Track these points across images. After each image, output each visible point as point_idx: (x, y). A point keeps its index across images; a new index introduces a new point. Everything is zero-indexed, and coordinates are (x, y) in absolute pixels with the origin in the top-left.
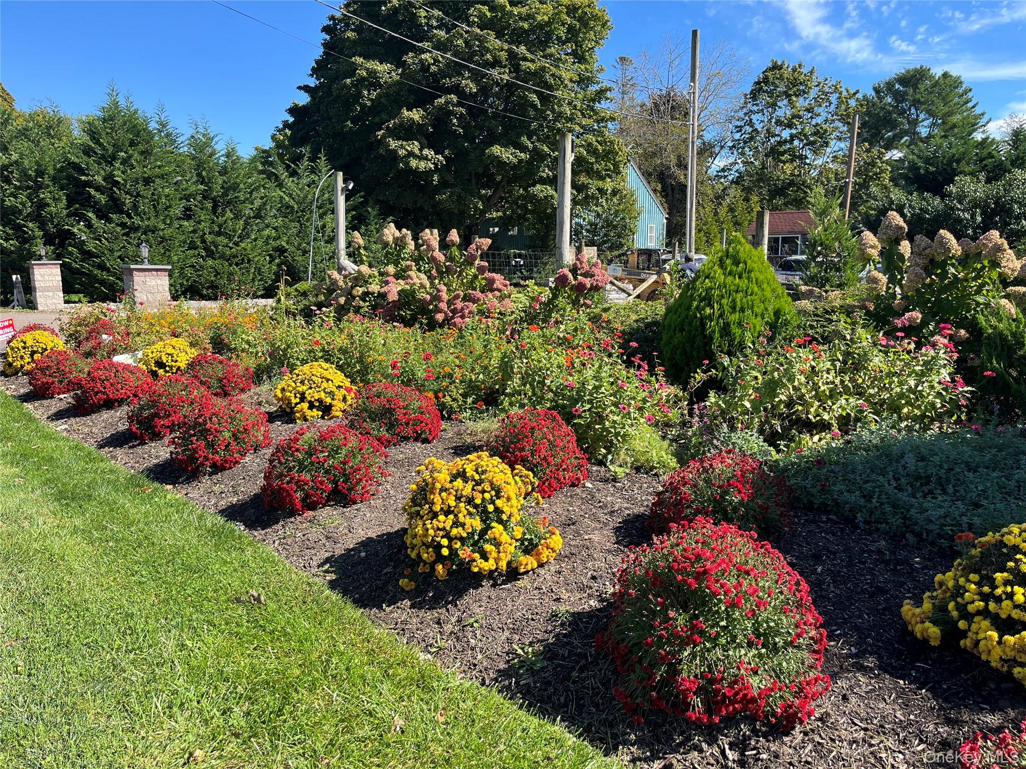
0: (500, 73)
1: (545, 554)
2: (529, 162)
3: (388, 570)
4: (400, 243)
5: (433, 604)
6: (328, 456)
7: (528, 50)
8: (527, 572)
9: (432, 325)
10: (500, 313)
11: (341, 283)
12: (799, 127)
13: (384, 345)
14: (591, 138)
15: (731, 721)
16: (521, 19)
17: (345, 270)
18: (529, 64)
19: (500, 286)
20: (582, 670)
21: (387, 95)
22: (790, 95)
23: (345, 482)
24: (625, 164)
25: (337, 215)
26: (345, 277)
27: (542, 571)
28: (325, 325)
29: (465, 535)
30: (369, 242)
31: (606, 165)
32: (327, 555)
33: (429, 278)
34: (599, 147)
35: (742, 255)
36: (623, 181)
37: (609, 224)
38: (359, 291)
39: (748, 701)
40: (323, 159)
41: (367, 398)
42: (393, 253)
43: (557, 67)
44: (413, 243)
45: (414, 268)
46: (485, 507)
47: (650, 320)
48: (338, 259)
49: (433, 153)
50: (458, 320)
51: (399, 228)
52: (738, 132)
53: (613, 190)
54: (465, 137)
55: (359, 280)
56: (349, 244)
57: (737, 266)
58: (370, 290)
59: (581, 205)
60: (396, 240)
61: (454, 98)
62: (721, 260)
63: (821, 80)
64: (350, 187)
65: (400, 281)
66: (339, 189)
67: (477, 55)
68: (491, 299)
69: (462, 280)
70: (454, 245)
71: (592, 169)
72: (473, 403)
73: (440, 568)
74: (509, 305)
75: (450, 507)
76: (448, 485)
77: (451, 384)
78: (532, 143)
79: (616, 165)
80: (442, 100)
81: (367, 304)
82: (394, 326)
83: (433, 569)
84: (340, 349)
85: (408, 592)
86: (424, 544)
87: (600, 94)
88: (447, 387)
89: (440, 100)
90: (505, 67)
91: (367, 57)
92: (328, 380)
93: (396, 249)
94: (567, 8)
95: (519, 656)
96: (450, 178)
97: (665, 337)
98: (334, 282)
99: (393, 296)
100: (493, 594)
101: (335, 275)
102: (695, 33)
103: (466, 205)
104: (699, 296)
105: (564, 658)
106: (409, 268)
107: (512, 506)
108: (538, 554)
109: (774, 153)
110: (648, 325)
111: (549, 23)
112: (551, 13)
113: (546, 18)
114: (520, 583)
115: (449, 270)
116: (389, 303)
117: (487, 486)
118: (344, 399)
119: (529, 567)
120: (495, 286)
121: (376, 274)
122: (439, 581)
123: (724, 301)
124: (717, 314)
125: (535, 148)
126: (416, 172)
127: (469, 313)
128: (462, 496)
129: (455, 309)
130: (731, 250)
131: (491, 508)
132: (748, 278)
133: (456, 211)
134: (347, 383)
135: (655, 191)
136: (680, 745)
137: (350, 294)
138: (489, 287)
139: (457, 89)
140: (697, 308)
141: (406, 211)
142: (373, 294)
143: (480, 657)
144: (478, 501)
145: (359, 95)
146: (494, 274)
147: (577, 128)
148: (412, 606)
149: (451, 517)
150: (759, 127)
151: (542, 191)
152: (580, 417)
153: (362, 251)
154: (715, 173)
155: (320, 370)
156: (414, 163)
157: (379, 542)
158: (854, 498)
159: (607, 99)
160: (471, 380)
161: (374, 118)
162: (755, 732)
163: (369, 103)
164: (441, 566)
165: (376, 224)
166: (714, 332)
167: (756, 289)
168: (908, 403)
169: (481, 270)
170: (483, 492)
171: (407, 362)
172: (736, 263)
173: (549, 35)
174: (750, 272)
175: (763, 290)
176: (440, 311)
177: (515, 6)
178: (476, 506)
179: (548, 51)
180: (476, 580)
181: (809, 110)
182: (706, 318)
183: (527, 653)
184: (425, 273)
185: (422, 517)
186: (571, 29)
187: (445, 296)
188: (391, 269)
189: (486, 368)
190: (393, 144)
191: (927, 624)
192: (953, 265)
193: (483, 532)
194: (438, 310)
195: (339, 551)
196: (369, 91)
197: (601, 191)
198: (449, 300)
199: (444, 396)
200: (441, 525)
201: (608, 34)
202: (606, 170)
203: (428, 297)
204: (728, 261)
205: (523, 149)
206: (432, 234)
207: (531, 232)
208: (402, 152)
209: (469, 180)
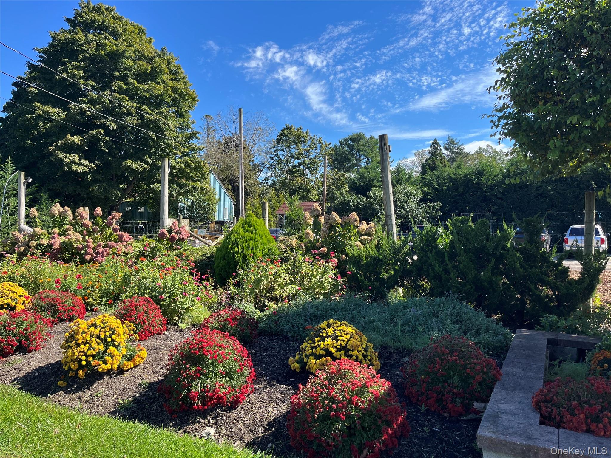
0: (131, 120)
1: (138, 360)
2: (150, 170)
3: (51, 379)
4: (63, 215)
5: (76, 391)
6: (16, 327)
7: (149, 108)
8: (128, 370)
9: (83, 261)
10: (124, 253)
11: (22, 239)
12: (302, 159)
13: (50, 273)
14: (187, 159)
15: (214, 409)
16: (144, 91)
17: (24, 231)
18: (149, 116)
19: (127, 239)
20: (151, 404)
21: (57, 126)
22: (297, 143)
23: (26, 340)
24: (208, 174)
25: (20, 197)
26: (24, 235)
27: (136, 369)
28: (10, 263)
29: (95, 353)
30: (41, 215)
31: (197, 174)
32: (15, 377)
33: (82, 235)
34: (192, 164)
35: (252, 222)
36: (207, 183)
37: (200, 207)
38: (33, 243)
39: (220, 398)
40: (10, 162)
41: (40, 299)
42: (59, 221)
43: (166, 118)
44: (72, 215)
45: (72, 229)
46: (107, 340)
47: (209, 255)
48: (19, 225)
49: (87, 162)
50: (99, 258)
51: (62, 206)
52: (271, 160)
53: (201, 188)
54: (109, 154)
55: (34, 236)
56: (27, 216)
57: (250, 227)
58: (41, 242)
59: (183, 196)
60: (60, 214)
61: (102, 131)
62: (243, 225)
63: (312, 136)
64: (30, 181)
65: (62, 237)
66: (22, 182)
67: (117, 108)
68: (121, 246)
69: (103, 236)
70: (98, 216)
71: (189, 176)
72: (106, 301)
73: (81, 372)
74: (130, 249)
75: (87, 341)
76: (86, 330)
77: (93, 291)
78: (152, 160)
79: (203, 175)
80: (94, 132)
81: (39, 251)
82: (58, 263)
83: (77, 374)
84: (21, 276)
85: (62, 387)
86: (72, 360)
87: (192, 136)
88: (90, 293)
89: (92, 132)
90: (135, 116)
91: (44, 103)
92: (13, 292)
93: (60, 218)
94: (171, 87)
95: (120, 404)
96: (99, 177)
97: (216, 263)
98: (17, 239)
99: (57, 246)
100: (109, 381)
101: (17, 234)
102: (240, 110)
103: (109, 193)
104: (232, 242)
105: (143, 401)
106: (68, 229)
107: (121, 338)
108: (134, 360)
109: (291, 172)
110: (208, 258)
111: (161, 95)
112: (162, 90)
113: (159, 92)
114: (125, 375)
115: (94, 231)
116: (54, 250)
117: (107, 329)
118: (24, 303)
119: (129, 367)
120: (123, 239)
121: (46, 233)
122: (80, 379)
123: (244, 245)
124: (240, 250)
125: (153, 163)
126: (76, 173)
127: (107, 254)
128: (94, 335)
129: (98, 252)
130: (247, 220)
131: (109, 340)
132: (256, 233)
133: (103, 197)
134: (26, 294)
135: (227, 189)
136: (191, 423)
137: (28, 245)
138: (120, 239)
139: (103, 126)
140: (231, 248)
141: (68, 197)
142: (43, 245)
143: (101, 408)
144: (102, 336)
145: (37, 125)
146: (123, 233)
147: (179, 153)
148: (65, 393)
149: (88, 345)
150: (282, 158)
151: (158, 187)
152: (164, 301)
153: (37, 220)
154: (261, 181)
155: (8, 286)
156: (74, 167)
157: (46, 368)
158: (288, 327)
159: (196, 138)
160: (105, 289)
161: (47, 139)
162: (222, 411)
163: (44, 130)
164: (81, 371)
165: (46, 203)
166: (239, 259)
167: (259, 239)
168: (318, 287)
169: (115, 230)
170: (105, 332)
171: (65, 280)
172: (250, 226)
173: (162, 101)
174: (256, 230)
175: (263, 239)
176: (89, 254)
177: (141, 84)
178: (101, 339)
179: (161, 110)
180: (100, 376)
181: (307, 151)
182: (235, 253)
183: (125, 402)
184: (79, 232)
185: (71, 347)
186: (174, 99)
187: (92, 245)
188: (56, 230)
189: (115, 282)
190: (61, 155)
191: (295, 363)
192: (338, 227)
193: (105, 352)
194: (87, 253)
195: (22, 374)
196: (44, 123)
197: (194, 188)
198: (94, 247)
199: (88, 298)
200: (82, 350)
201: (195, 104)
202: (197, 177)
203: (81, 246)
204: (246, 225)
205: (147, 163)
206: (84, 210)
207: (152, 211)
208: (67, 160)
209: (112, 179)
